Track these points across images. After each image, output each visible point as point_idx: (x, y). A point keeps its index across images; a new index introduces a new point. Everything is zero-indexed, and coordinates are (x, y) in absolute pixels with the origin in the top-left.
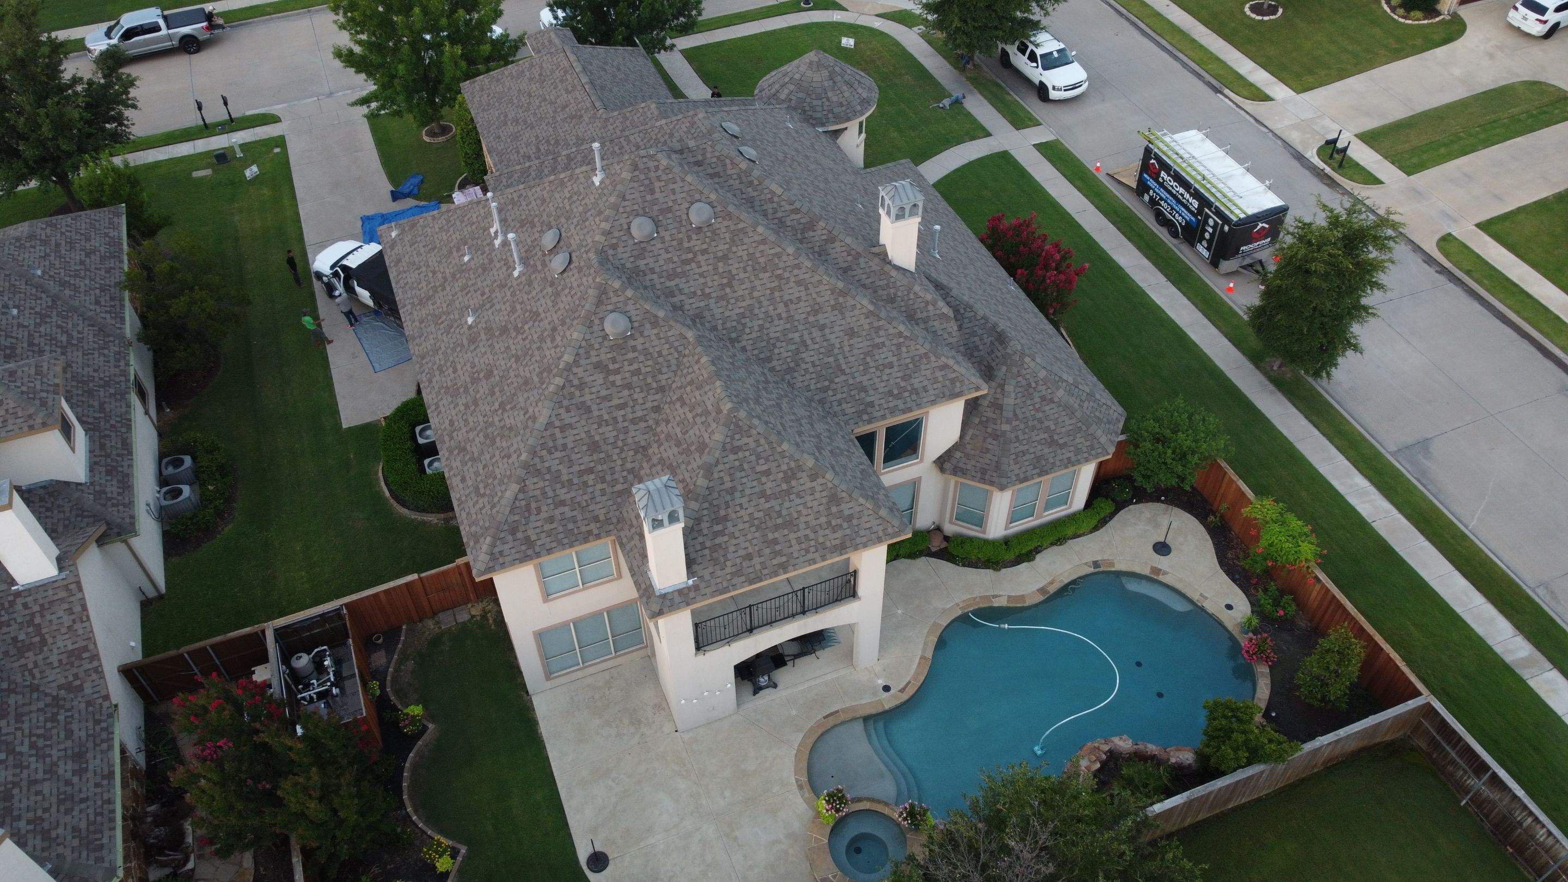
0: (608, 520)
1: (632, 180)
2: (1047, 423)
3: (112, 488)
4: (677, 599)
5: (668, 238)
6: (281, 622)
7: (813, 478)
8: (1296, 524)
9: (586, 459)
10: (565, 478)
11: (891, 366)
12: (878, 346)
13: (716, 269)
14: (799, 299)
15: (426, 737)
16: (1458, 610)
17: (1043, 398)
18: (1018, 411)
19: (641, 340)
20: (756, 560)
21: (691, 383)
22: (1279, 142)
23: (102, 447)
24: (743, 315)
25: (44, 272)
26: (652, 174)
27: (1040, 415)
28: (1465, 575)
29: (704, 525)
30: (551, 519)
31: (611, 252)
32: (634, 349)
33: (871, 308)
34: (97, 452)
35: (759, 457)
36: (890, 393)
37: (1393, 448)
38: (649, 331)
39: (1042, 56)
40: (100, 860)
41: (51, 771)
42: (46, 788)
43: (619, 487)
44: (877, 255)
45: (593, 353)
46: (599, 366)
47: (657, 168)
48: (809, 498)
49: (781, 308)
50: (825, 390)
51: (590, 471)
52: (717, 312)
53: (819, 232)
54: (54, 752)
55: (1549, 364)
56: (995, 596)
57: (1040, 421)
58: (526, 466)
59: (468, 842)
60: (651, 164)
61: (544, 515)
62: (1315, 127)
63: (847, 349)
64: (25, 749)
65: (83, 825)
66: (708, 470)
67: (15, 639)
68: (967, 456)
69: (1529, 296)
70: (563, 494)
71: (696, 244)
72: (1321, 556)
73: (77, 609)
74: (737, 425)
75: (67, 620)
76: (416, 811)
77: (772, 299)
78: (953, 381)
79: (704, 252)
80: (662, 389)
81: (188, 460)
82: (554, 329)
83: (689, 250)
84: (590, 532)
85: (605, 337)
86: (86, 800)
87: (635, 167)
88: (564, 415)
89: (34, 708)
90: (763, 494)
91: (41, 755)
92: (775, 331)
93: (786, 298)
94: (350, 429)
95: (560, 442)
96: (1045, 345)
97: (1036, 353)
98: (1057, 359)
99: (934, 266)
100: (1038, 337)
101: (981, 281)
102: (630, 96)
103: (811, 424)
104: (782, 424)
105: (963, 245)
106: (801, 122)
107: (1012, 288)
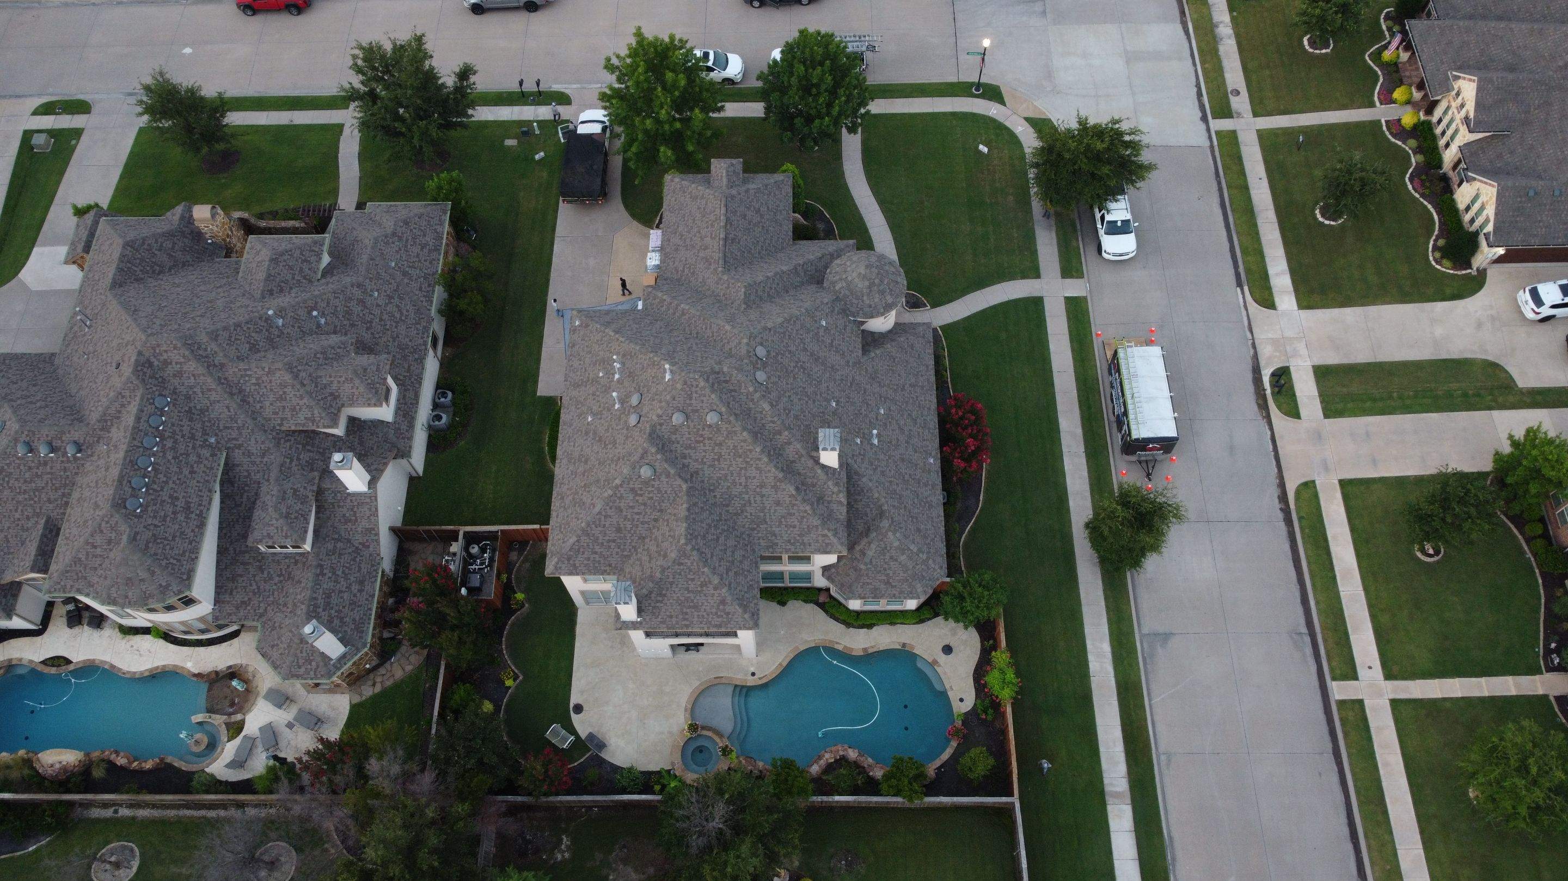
0: (616, 568)
1: (682, 389)
2: (888, 572)
3: (404, 427)
4: (630, 625)
5: (692, 426)
6: (469, 528)
7: (715, 589)
8: (1010, 675)
9: (614, 535)
10: (600, 541)
11: (794, 527)
12: (792, 515)
13: (713, 449)
14: (754, 478)
15: (523, 610)
16: (1102, 749)
17: (891, 558)
18: (874, 560)
19: (658, 482)
20: (674, 620)
21: (675, 515)
22: (1252, 352)
23: (404, 397)
24: (720, 478)
25: (396, 264)
26: (694, 389)
27: (886, 566)
28: (1124, 730)
29: (653, 595)
30: (588, 559)
31: (658, 427)
32: (653, 486)
33: (794, 492)
34: (401, 401)
35: (690, 570)
36: (789, 541)
37: (1145, 630)
38: (663, 478)
39: (1109, 222)
40: (361, 637)
41: (349, 587)
42: (346, 596)
43: (625, 553)
44: (812, 457)
45: (631, 483)
46: (632, 490)
47: (697, 386)
48: (709, 598)
49: (743, 480)
50: (753, 529)
51: (614, 541)
52: (707, 473)
53: (783, 437)
54: (352, 579)
55: (1300, 610)
56: (837, 643)
57: (885, 570)
58: (583, 530)
59: (524, 674)
60: (694, 383)
61: (585, 556)
62: (1288, 348)
63: (772, 511)
64: (339, 573)
65: (357, 618)
66: (663, 570)
67: (344, 515)
68: (838, 573)
69: (1329, 554)
70: (597, 548)
71: (706, 433)
72: (1015, 699)
73: (373, 509)
74: (684, 552)
75: (368, 513)
76: (506, 648)
77: (739, 475)
78: (827, 545)
79: (710, 439)
80: (661, 511)
81: (450, 394)
82: (619, 459)
83: (702, 436)
84: (605, 571)
85: (640, 476)
86: (360, 606)
87: (685, 383)
88: (608, 510)
89: (347, 551)
90: (687, 589)
91: (346, 579)
92: (735, 491)
93: (748, 474)
94: (540, 397)
95: (603, 523)
96: (917, 518)
97: (901, 528)
98: (919, 530)
99: (864, 455)
100: (916, 510)
101: (903, 460)
102: (753, 243)
103: (733, 552)
104: (712, 554)
105: (915, 421)
106: (838, 314)
107: (932, 461)
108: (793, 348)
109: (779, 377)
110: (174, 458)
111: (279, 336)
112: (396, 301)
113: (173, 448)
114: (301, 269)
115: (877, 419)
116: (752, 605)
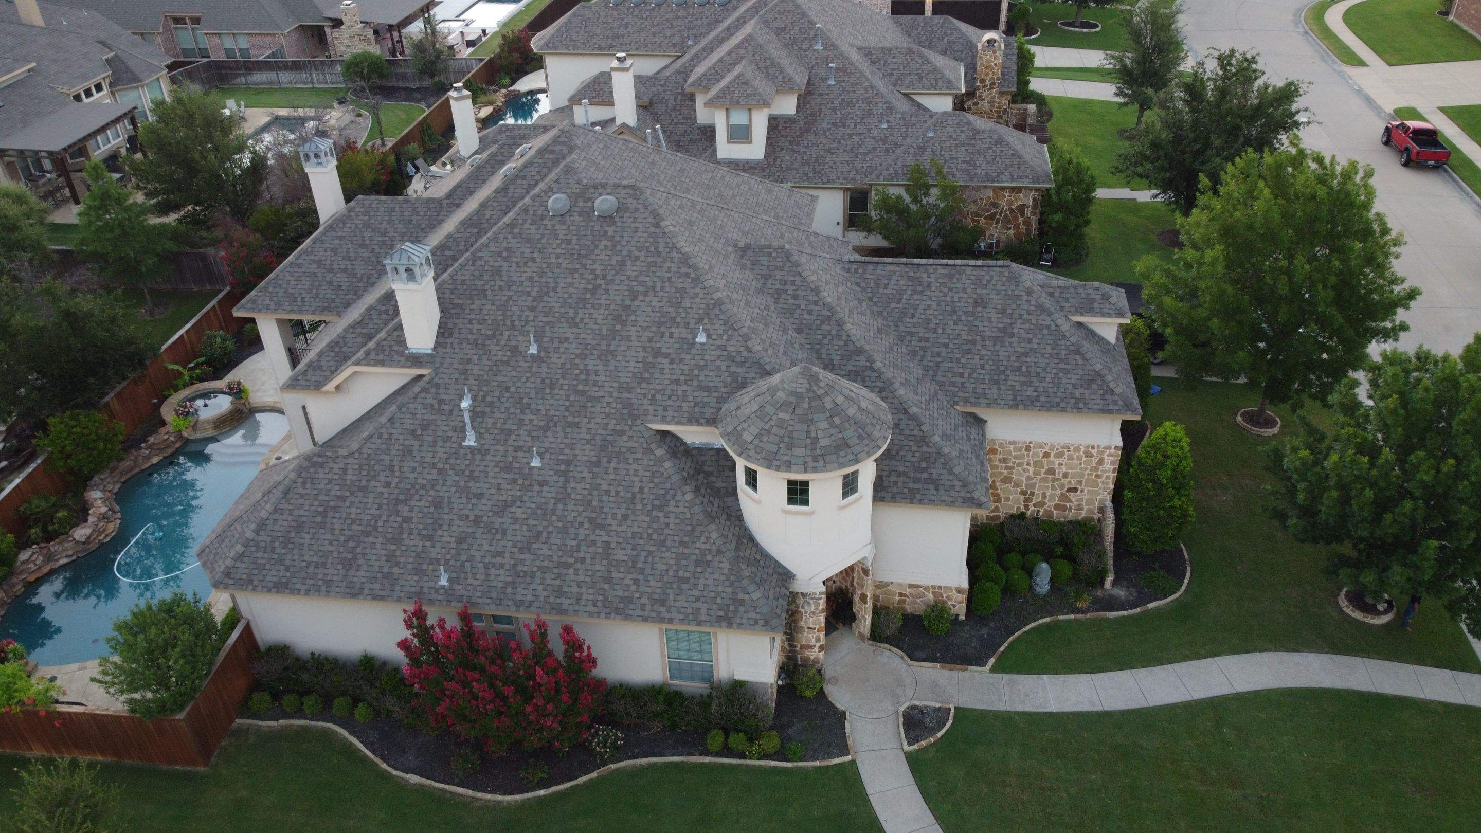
96: (322, 525)
97: (304, 483)
98: (300, 527)
99: (440, 411)
100: (337, 526)
101: (438, 504)
102: (928, 321)
103: (345, 271)
104: (341, 238)
105: (526, 548)
106: (733, 375)
107: (444, 582)
108: (630, 270)
109: (569, 242)
110: (667, 20)
111: (800, 48)
112: (881, 146)
113: (677, 17)
114: (909, 75)
115: (518, 449)
116: (267, 302)
